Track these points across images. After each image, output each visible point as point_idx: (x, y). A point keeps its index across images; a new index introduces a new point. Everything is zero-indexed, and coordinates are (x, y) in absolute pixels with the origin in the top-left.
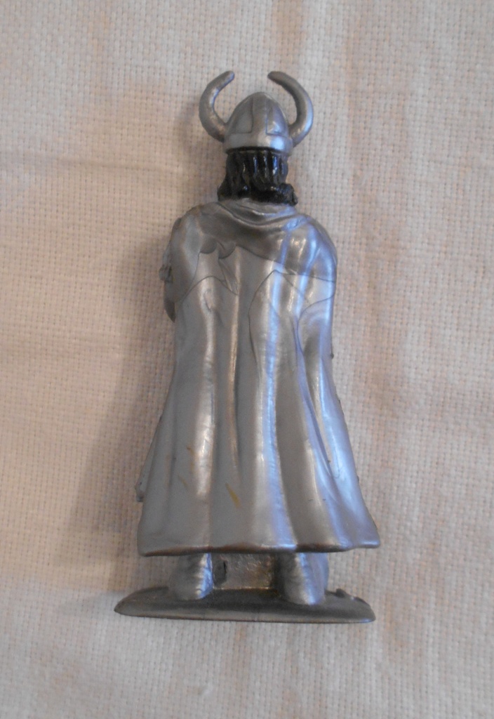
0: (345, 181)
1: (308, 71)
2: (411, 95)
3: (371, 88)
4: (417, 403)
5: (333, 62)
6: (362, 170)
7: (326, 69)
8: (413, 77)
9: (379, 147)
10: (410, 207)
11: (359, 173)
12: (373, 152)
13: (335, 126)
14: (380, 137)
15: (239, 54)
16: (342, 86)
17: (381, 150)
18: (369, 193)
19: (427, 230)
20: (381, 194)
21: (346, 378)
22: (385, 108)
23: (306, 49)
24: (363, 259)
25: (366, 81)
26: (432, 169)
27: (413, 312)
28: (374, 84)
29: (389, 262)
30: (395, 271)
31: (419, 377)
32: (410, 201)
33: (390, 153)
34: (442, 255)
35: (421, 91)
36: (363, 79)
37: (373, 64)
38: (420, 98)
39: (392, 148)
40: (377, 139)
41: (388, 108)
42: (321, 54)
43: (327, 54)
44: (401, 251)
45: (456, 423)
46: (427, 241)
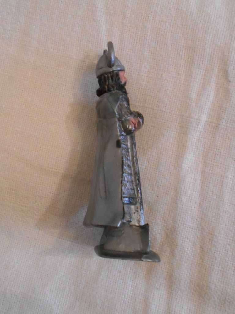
0: (196, 205)
1: (187, 161)
2: (226, 177)
3: (211, 171)
4: (214, 298)
5: (197, 159)
6: (203, 202)
7: (194, 161)
8: (228, 171)
9: (211, 195)
10: (220, 220)
11: (202, 203)
12: (208, 196)
13: (195, 183)
14: (212, 191)
15: (161, 151)
16: (199, 169)
17: (212, 196)
18: (205, 211)
19: (226, 230)
20: (209, 213)
21: (186, 282)
22: (215, 180)
23: (187, 153)
24: (199, 236)
25: (209, 169)
26: (231, 207)
27: (217, 261)
28: (212, 171)
29: (209, 240)
30: (211, 244)
31: (216, 288)
32: (221, 218)
33: (215, 198)
34: (231, 241)
35: (230, 176)
36: (208, 167)
37: (213, 163)
38: (230, 179)
39: (216, 196)
40: (210, 191)
41: (216, 181)
42: (192, 155)
43: (195, 156)
44: (214, 237)
45: (229, 309)
46: (225, 234)
